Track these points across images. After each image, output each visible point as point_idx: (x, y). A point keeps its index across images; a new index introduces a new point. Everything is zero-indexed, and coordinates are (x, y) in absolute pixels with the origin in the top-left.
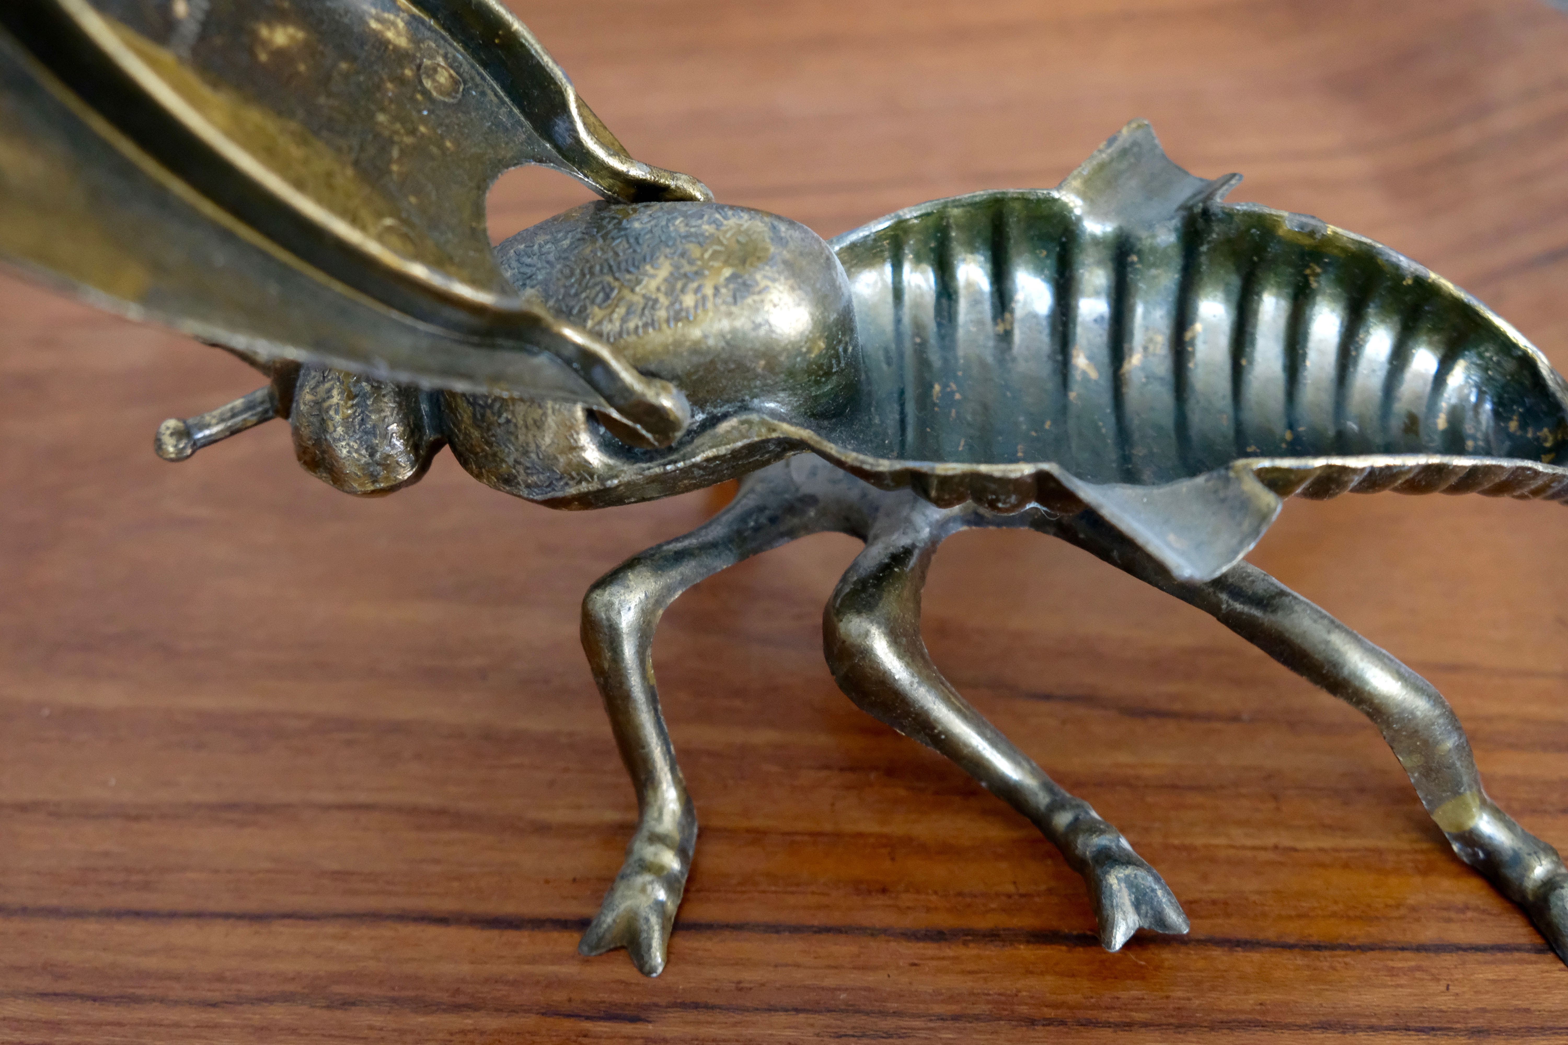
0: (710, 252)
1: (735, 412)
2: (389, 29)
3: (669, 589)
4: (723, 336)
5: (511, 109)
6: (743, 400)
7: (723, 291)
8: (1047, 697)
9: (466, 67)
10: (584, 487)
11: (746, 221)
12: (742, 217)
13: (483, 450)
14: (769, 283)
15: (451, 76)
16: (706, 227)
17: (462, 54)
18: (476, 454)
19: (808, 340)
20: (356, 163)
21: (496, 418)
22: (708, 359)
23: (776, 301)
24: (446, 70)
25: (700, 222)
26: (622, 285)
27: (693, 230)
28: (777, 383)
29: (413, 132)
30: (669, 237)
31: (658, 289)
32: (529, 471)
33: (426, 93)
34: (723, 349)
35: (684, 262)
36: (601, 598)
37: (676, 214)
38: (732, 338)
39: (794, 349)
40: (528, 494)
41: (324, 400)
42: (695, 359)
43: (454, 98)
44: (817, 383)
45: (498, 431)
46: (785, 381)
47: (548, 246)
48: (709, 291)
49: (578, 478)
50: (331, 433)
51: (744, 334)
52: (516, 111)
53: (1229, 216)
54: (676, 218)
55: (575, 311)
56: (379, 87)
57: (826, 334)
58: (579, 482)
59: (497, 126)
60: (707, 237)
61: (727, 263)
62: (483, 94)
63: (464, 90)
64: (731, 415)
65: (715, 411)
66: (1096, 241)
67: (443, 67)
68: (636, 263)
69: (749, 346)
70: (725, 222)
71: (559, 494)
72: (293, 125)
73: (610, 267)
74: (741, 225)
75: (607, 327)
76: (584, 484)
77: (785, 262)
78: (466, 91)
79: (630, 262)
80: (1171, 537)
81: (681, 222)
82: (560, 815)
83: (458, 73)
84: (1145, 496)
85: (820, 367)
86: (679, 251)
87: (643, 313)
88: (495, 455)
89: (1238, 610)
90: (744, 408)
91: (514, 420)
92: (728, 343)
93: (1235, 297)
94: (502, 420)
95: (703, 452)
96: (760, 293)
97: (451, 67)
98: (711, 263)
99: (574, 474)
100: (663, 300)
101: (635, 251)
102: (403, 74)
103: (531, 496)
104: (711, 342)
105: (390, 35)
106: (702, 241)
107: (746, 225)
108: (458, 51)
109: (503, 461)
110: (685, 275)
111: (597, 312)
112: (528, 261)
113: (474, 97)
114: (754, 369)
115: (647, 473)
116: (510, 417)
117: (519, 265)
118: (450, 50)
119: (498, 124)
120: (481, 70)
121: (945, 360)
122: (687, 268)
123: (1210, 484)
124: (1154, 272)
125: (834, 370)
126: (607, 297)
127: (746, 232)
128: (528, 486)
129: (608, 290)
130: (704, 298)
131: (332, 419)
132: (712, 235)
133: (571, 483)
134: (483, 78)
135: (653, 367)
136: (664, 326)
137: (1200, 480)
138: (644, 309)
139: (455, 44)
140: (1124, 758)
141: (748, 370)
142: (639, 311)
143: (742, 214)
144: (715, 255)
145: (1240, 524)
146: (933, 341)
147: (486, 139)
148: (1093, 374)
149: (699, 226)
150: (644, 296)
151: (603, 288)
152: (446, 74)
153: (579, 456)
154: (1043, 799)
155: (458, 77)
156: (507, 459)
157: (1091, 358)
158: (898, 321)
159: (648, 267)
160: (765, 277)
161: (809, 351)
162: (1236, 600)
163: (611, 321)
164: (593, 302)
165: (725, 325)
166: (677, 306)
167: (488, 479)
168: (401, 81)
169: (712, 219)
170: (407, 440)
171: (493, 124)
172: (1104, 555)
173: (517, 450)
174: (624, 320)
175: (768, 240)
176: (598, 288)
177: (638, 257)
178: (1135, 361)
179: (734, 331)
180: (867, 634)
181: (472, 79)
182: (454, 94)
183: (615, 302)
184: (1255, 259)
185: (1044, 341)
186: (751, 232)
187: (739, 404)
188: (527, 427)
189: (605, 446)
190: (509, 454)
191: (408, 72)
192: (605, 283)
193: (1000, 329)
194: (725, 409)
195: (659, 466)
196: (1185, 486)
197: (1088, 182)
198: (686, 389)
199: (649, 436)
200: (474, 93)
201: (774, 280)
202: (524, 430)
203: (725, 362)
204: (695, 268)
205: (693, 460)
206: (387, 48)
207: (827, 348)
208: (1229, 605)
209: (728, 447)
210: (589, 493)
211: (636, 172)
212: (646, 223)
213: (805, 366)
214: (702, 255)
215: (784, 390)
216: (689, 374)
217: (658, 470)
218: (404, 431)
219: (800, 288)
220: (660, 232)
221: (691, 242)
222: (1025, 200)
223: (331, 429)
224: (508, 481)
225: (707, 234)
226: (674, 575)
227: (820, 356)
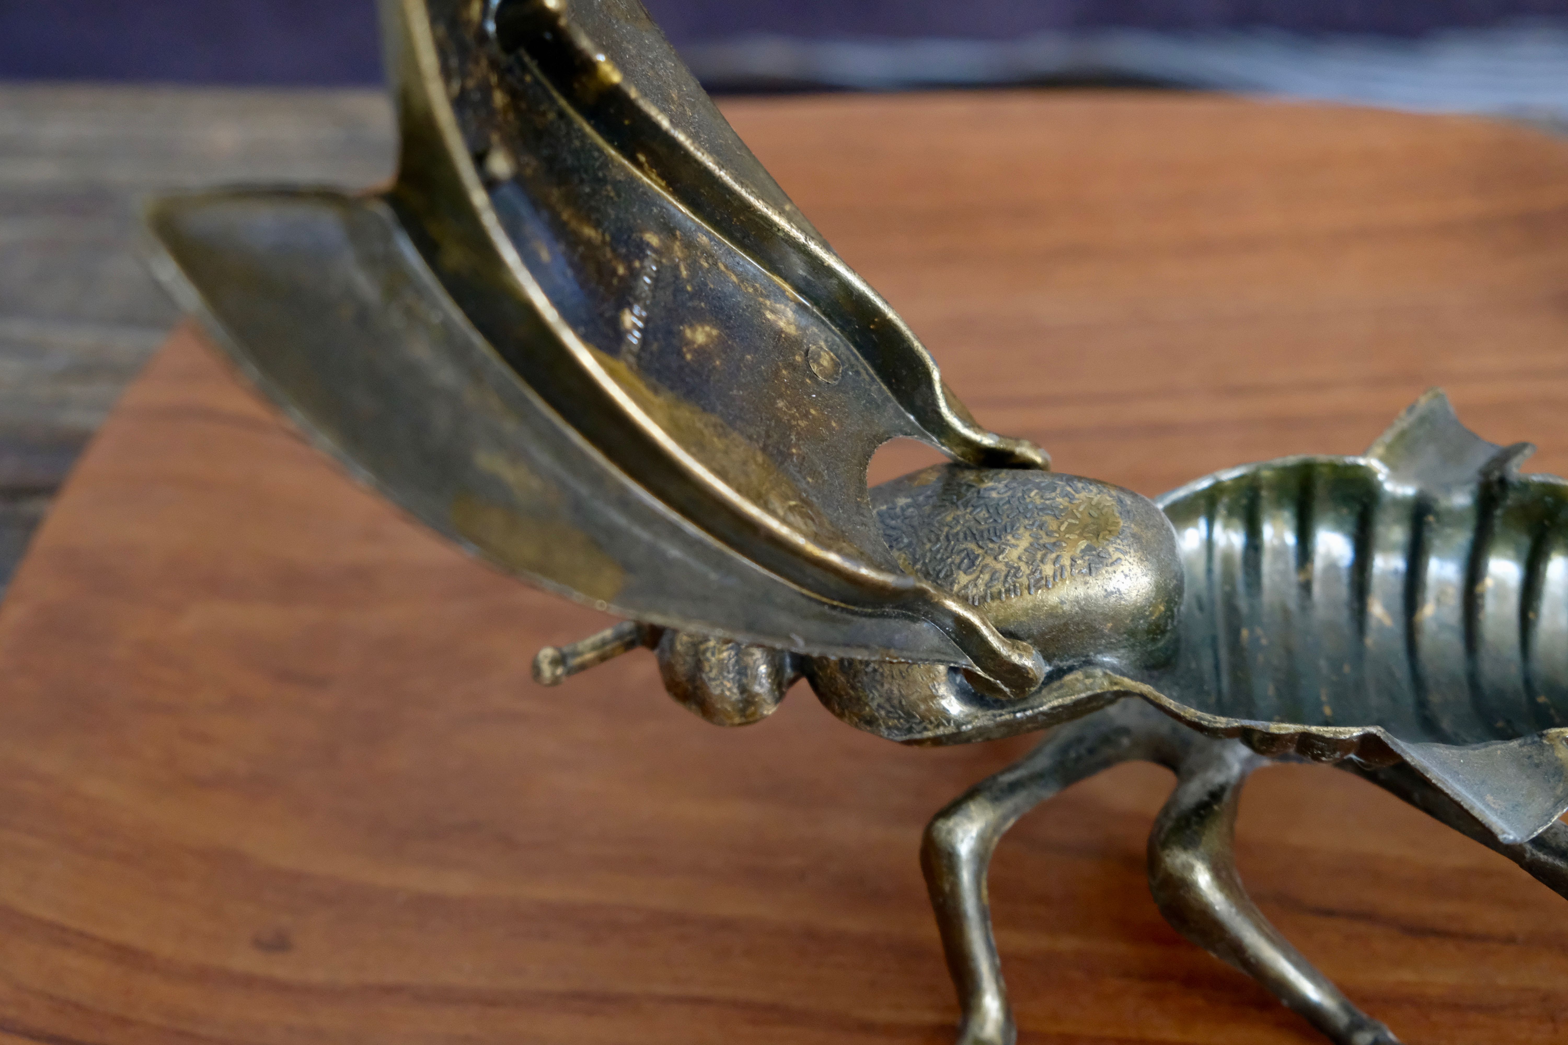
0: (1066, 524)
1: (1081, 666)
2: (781, 319)
3: (1005, 818)
4: (1078, 602)
5: (880, 386)
6: (1088, 656)
7: (1079, 562)
8: (1329, 913)
9: (842, 349)
10: (941, 731)
11: (1096, 495)
12: (1091, 491)
13: (848, 694)
14: (1121, 556)
15: (832, 359)
16: (1059, 500)
17: (838, 336)
18: (840, 696)
19: (1151, 604)
20: (764, 449)
21: (863, 667)
22: (1062, 622)
23: (1127, 572)
24: (828, 354)
25: (1053, 495)
26: (986, 552)
27: (1047, 502)
28: (1120, 641)
29: (806, 415)
30: (1026, 509)
31: (1020, 558)
32: (891, 715)
33: (813, 377)
34: (1077, 613)
35: (1042, 533)
36: (943, 826)
37: (1030, 486)
38: (1085, 605)
39: (1138, 613)
40: (889, 735)
41: (701, 643)
42: (1051, 622)
43: (836, 379)
44: (1154, 640)
45: (865, 678)
46: (1127, 640)
47: (911, 510)
48: (1066, 562)
49: (936, 723)
50: (707, 673)
51: (1096, 600)
52: (884, 387)
53: (1525, 486)
54: (1031, 490)
55: (942, 575)
56: (776, 373)
57: (1167, 598)
58: (938, 726)
59: (870, 403)
60: (1062, 510)
61: (1081, 536)
62: (857, 373)
63: (842, 371)
64: (1077, 669)
65: (1061, 664)
66: (1398, 502)
67: (825, 351)
68: (998, 534)
69: (1100, 611)
70: (1077, 496)
71: (917, 736)
72: (714, 419)
73: (974, 535)
74: (1092, 499)
75: (972, 591)
76: (942, 728)
77: (1134, 536)
78: (845, 373)
79: (992, 531)
80: (1489, 798)
81: (1035, 495)
82: (883, 1015)
83: (837, 356)
84: (1461, 756)
85: (1158, 627)
86: (1037, 524)
87: (1005, 581)
88: (859, 699)
89: (1543, 860)
90: (1089, 663)
91: (881, 670)
92: (1081, 609)
93: (1524, 555)
94: (869, 669)
95: (1050, 701)
96: (1112, 564)
97: (831, 350)
98: (1067, 536)
99: (932, 718)
100: (1025, 569)
101: (995, 521)
102: (794, 360)
103: (891, 737)
104: (1066, 607)
105: (782, 324)
106: (1057, 513)
107: (1096, 499)
108: (835, 334)
109: (867, 704)
110: (1044, 546)
111: (963, 579)
112: (893, 523)
113: (851, 377)
114: (1102, 631)
115: (998, 719)
116: (877, 667)
117: (885, 527)
118: (830, 334)
119: (872, 401)
120: (855, 351)
121: (1252, 607)
122: (1045, 540)
123: (1525, 749)
124: (1449, 531)
125: (1169, 628)
126: (972, 564)
127: (1097, 506)
128: (889, 728)
129: (972, 557)
130: (1062, 568)
131: (708, 660)
132: (1066, 508)
133: (929, 726)
134: (857, 359)
135: (1012, 628)
136: (1026, 592)
137: (1514, 744)
138: (1006, 576)
139: (833, 328)
140: (1407, 976)
141: (1096, 630)
142: (1002, 578)
143: (1091, 487)
144: (1070, 529)
145: (1554, 788)
146: (1241, 588)
147: (863, 416)
148: (1388, 621)
149: (1054, 499)
150: (1007, 564)
151: (968, 555)
152: (827, 357)
153: (939, 704)
154: (1342, 1020)
155: (838, 360)
156: (870, 704)
157: (1387, 607)
158: (1209, 571)
159: (1009, 537)
160: (1117, 549)
161: (1151, 614)
162: (1540, 851)
163: (976, 585)
164: (959, 568)
165: (1080, 592)
166: (1037, 575)
167: (850, 718)
168: (793, 367)
169: (1065, 493)
170: (773, 680)
171: (867, 402)
172: (1405, 796)
173: (881, 696)
174: (988, 586)
175: (1117, 515)
176: (963, 555)
177: (999, 527)
178: (1428, 611)
179: (1087, 598)
180: (1192, 868)
181: (848, 359)
182: (835, 376)
183: (979, 568)
184: (1546, 522)
185: (1343, 591)
186: (1101, 507)
187: (1084, 659)
188: (893, 677)
189: (964, 695)
190: (873, 699)
191: (798, 358)
192: (969, 550)
193: (1301, 578)
194: (1070, 662)
195: (1009, 713)
196: (1499, 749)
197: (1390, 448)
198: (1039, 646)
199: (1007, 690)
200: (850, 373)
201: (1125, 553)
202: (890, 680)
203: (1078, 624)
204: (1053, 540)
205: (1041, 709)
206: (780, 336)
207: (1165, 612)
208: (1533, 855)
209: (1073, 697)
210: (944, 735)
211: (988, 441)
212: (1003, 493)
213: (1146, 626)
214: (1059, 527)
215: (1125, 647)
216: (1043, 634)
217: (1007, 717)
218: (772, 671)
219: (1147, 560)
220: (1017, 503)
221: (1048, 514)
222: (1334, 467)
223: (707, 669)
224: (871, 722)
225: (1062, 507)
226: (1009, 804)
227: (1159, 618)
